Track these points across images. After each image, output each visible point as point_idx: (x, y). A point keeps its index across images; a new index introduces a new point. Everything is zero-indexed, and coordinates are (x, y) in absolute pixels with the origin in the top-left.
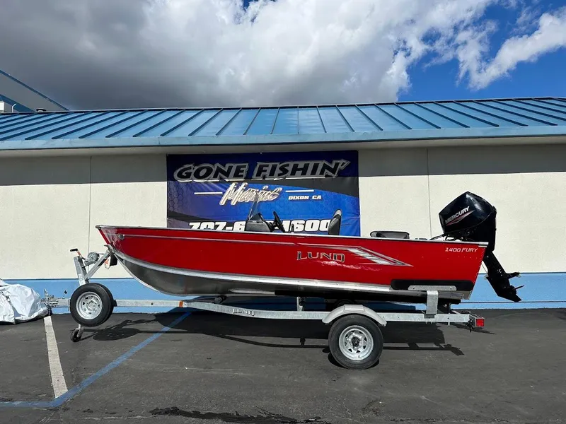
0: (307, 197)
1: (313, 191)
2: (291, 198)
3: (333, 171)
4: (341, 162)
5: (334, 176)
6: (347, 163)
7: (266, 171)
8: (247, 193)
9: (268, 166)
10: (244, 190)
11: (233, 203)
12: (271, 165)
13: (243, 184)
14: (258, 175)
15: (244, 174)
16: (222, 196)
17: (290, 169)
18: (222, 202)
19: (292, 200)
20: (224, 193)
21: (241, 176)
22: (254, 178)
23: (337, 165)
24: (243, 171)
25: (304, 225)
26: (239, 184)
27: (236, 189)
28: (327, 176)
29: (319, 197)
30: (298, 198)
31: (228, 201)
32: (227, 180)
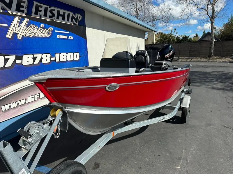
0: (66, 37)
1: (69, 33)
2: (59, 36)
3: (76, 20)
4: (79, 15)
5: (77, 24)
6: (81, 17)
7: (41, 11)
8: (29, 28)
9: (41, 7)
10: (27, 26)
11: (19, 37)
12: (44, 6)
13: (26, 20)
14: (36, 13)
15: (25, 9)
16: (7, 28)
17: (56, 13)
18: (9, 35)
19: (59, 39)
20: (9, 25)
21: (23, 11)
22: (33, 15)
23: (77, 16)
24: (23, 7)
25: (67, 56)
26: (22, 19)
27: (20, 23)
28: (74, 23)
29: (72, 38)
30: (62, 37)
31: (15, 35)
32: (10, 12)
